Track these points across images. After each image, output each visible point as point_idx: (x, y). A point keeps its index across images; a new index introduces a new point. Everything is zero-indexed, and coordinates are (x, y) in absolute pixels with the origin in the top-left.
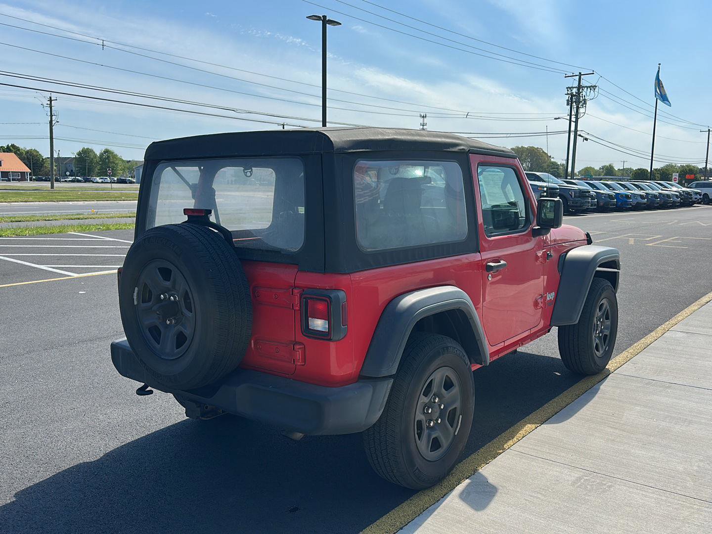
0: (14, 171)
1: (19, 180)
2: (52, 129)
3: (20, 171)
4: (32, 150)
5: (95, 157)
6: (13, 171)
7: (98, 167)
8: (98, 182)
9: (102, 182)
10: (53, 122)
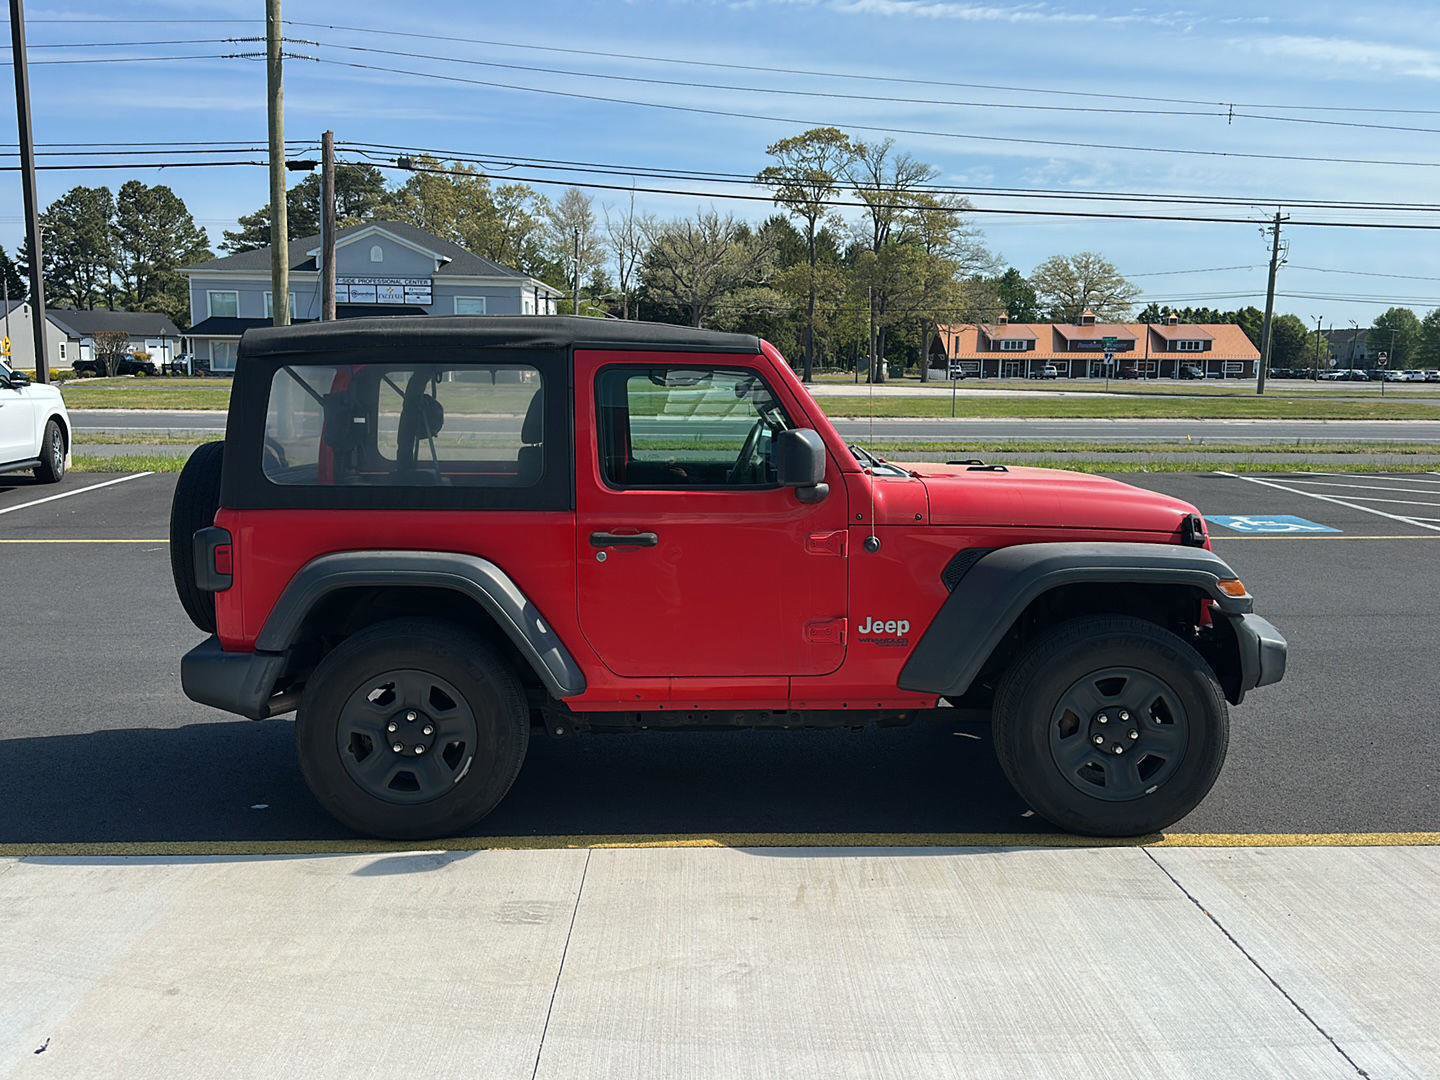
0: (1233, 358)
1: (1239, 376)
2: (1274, 276)
3: (1243, 358)
4: (1286, 316)
5: (1414, 328)
6: (1230, 358)
7: (1417, 349)
8: (1398, 381)
9: (1408, 381)
10: (1278, 262)
